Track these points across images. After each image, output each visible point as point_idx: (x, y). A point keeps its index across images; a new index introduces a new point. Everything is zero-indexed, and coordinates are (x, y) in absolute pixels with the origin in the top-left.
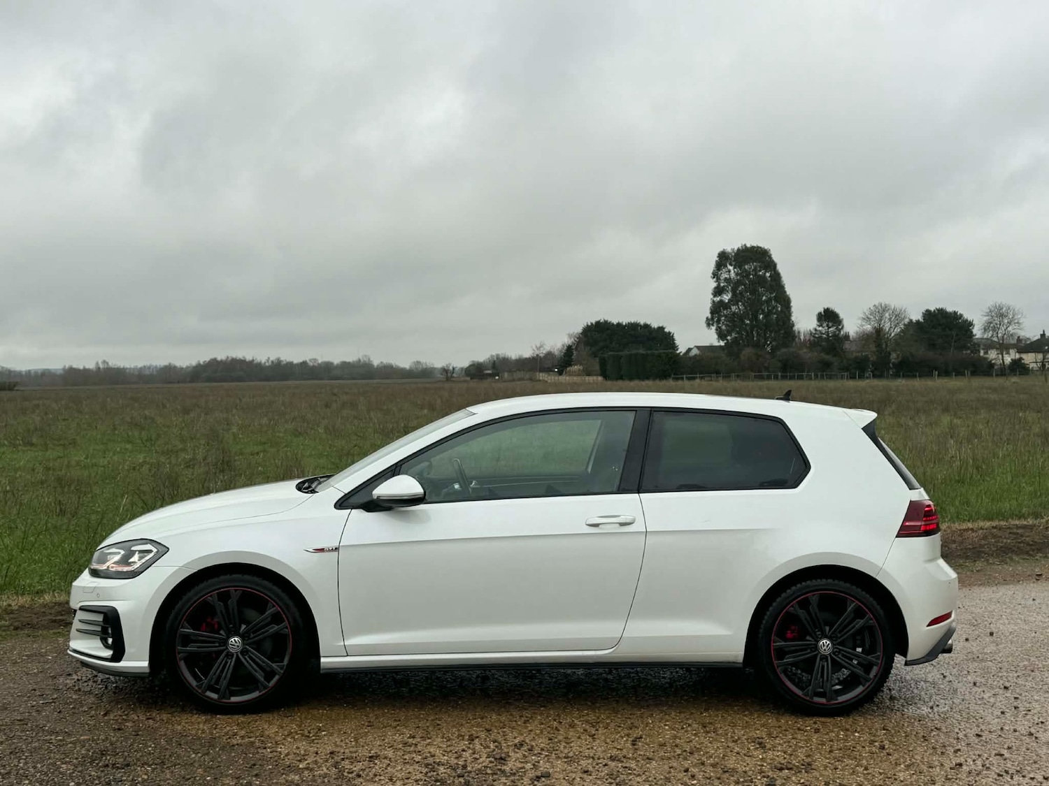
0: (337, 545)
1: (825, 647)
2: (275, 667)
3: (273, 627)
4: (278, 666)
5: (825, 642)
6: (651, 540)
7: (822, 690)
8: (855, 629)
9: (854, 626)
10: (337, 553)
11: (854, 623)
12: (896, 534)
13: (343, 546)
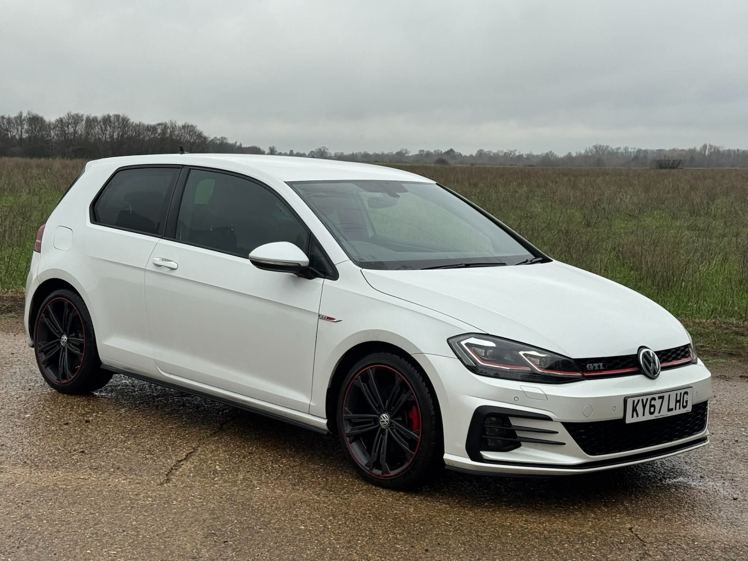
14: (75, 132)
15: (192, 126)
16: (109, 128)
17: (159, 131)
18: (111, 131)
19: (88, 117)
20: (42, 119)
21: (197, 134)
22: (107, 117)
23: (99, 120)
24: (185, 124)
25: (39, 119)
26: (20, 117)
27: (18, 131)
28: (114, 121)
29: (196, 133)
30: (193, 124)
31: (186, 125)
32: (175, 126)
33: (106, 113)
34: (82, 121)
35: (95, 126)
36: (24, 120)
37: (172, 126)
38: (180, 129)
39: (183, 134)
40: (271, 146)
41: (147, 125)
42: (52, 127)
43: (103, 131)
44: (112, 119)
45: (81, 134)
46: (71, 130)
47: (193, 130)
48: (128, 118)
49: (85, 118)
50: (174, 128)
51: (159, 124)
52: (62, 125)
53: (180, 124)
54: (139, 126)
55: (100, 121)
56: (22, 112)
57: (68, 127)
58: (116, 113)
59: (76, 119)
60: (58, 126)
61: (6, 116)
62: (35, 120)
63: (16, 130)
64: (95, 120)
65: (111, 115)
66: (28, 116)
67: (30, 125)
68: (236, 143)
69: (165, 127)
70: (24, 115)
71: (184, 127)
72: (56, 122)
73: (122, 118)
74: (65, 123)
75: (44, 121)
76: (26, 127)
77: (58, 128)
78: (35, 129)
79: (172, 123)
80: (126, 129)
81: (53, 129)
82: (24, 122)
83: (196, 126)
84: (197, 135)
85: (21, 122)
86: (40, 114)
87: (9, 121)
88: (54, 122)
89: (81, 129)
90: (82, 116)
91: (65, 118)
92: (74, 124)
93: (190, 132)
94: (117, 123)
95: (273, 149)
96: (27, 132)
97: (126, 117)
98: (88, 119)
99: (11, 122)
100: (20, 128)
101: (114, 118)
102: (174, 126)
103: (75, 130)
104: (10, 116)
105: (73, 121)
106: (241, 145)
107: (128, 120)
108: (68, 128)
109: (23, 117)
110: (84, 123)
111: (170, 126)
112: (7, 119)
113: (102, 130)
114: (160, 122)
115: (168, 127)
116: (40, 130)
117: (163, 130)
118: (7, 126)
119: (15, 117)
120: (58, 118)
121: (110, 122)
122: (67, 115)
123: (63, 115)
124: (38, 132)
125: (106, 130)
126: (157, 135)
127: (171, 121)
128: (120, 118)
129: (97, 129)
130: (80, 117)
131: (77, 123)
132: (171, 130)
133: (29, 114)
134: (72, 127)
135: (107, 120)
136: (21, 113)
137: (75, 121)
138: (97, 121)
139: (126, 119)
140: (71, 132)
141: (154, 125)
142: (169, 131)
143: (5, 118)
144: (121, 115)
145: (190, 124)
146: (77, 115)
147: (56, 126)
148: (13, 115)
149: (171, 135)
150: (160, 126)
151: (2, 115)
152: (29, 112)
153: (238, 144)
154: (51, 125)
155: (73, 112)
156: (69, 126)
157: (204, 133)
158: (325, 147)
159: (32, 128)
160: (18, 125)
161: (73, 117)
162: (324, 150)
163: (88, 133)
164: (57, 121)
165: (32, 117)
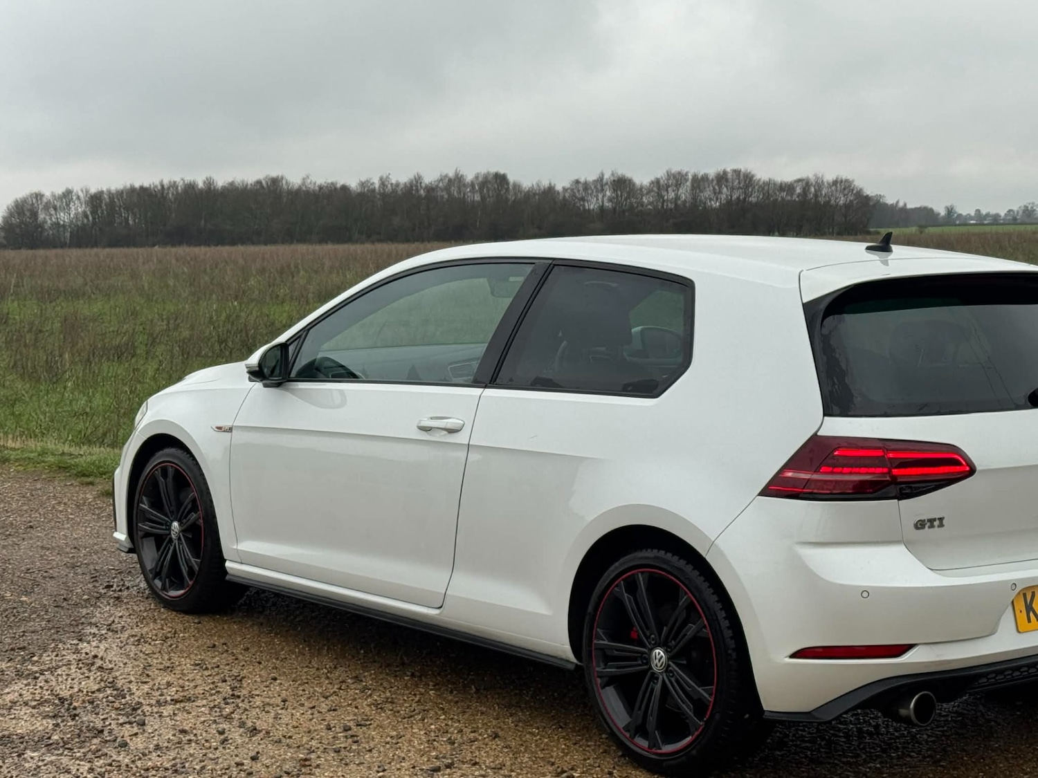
0: (230, 424)
1: (657, 661)
2: (194, 562)
3: (193, 515)
4: (195, 561)
5: (659, 652)
6: (474, 456)
7: (656, 732)
8: (686, 637)
9: (685, 635)
10: (230, 434)
11: (684, 631)
12: (760, 490)
13: (236, 426)
14: (677, 198)
15: (847, 181)
16: (725, 189)
17: (798, 190)
18: (729, 193)
19: (695, 175)
20: (630, 181)
21: (854, 192)
22: (722, 173)
23: (711, 178)
24: (837, 178)
25: (627, 182)
26: (600, 181)
27: (597, 199)
28: (732, 179)
29: (853, 190)
30: (849, 177)
31: (839, 180)
32: (822, 181)
33: (720, 169)
34: (686, 182)
35: (705, 188)
36: (607, 184)
37: (816, 182)
38: (830, 186)
39: (834, 193)
40: (949, 204)
41: (780, 182)
42: (645, 192)
43: (717, 193)
44: (729, 176)
45: (685, 200)
46: (672, 195)
47: (850, 186)
48: (753, 173)
49: (690, 177)
50: (819, 185)
51: (799, 181)
52: (659, 188)
53: (829, 177)
54: (768, 184)
55: (712, 180)
56: (604, 172)
57: (667, 190)
58: (735, 168)
59: (678, 179)
60: (652, 191)
61: (582, 180)
62: (621, 184)
63: (595, 199)
64: (705, 178)
65: (728, 170)
66: (612, 179)
67: (615, 190)
68: (898, 202)
69: (806, 184)
70: (607, 176)
71: (835, 183)
72: (650, 184)
73: (744, 174)
74: (663, 186)
75: (634, 185)
76: (608, 193)
77: (652, 194)
78: (621, 196)
79: (817, 178)
80: (750, 190)
81: (647, 194)
82: (607, 187)
83: (853, 181)
84: (854, 195)
85: (602, 186)
86: (628, 175)
87: (586, 186)
88: (648, 185)
89: (684, 193)
90: (687, 174)
91: (664, 179)
92: (676, 186)
93: (844, 189)
94: (737, 181)
95: (952, 209)
96: (610, 200)
97: (750, 173)
98: (695, 178)
99: (588, 187)
100: (600, 196)
101: (732, 175)
102: (820, 181)
103: (676, 195)
104: (588, 179)
105: (674, 181)
106: (905, 205)
107: (753, 176)
108: (668, 193)
109: (605, 180)
110: (689, 183)
111: (814, 183)
112: (583, 184)
113: (715, 193)
114: (799, 177)
115: (812, 184)
116: (628, 197)
117: (804, 189)
118: (584, 193)
119: (594, 181)
120: (653, 179)
121: (727, 180)
122: (666, 174)
123: (660, 173)
124: (626, 200)
125: (720, 192)
126: (795, 197)
127: (815, 175)
128: (741, 173)
129: (708, 193)
130: (683, 176)
131: (680, 184)
132: (817, 188)
133: (613, 175)
134: (673, 191)
135: (722, 178)
136: (603, 175)
137: (677, 181)
138: (708, 179)
139: (750, 176)
140: (671, 197)
141: (791, 183)
142: (813, 189)
143: (580, 182)
144: (743, 170)
145: (844, 178)
146: (679, 173)
147: (649, 191)
148: (591, 177)
149: (816, 196)
150: (800, 183)
151: (576, 178)
152: (613, 172)
153: (901, 204)
154: (643, 190)
155: (675, 169)
156: (669, 189)
157: (865, 190)
158: (1033, 203)
159: (617, 196)
160: (597, 191)
161: (674, 176)
162: (1032, 207)
163: (694, 199)
164: (652, 183)
165: (616, 179)
